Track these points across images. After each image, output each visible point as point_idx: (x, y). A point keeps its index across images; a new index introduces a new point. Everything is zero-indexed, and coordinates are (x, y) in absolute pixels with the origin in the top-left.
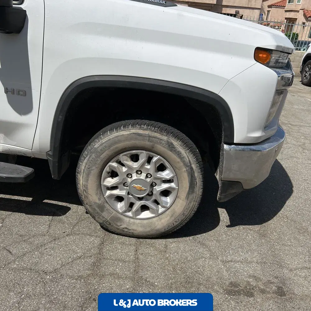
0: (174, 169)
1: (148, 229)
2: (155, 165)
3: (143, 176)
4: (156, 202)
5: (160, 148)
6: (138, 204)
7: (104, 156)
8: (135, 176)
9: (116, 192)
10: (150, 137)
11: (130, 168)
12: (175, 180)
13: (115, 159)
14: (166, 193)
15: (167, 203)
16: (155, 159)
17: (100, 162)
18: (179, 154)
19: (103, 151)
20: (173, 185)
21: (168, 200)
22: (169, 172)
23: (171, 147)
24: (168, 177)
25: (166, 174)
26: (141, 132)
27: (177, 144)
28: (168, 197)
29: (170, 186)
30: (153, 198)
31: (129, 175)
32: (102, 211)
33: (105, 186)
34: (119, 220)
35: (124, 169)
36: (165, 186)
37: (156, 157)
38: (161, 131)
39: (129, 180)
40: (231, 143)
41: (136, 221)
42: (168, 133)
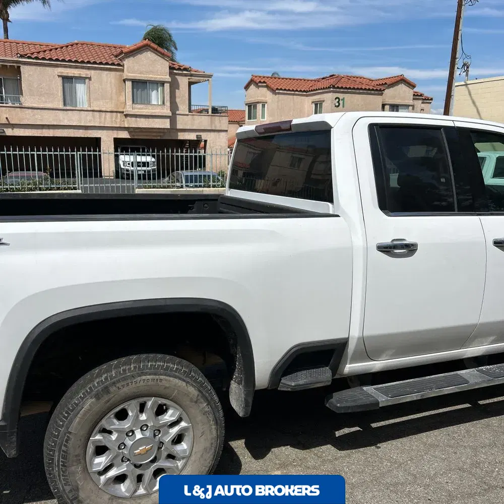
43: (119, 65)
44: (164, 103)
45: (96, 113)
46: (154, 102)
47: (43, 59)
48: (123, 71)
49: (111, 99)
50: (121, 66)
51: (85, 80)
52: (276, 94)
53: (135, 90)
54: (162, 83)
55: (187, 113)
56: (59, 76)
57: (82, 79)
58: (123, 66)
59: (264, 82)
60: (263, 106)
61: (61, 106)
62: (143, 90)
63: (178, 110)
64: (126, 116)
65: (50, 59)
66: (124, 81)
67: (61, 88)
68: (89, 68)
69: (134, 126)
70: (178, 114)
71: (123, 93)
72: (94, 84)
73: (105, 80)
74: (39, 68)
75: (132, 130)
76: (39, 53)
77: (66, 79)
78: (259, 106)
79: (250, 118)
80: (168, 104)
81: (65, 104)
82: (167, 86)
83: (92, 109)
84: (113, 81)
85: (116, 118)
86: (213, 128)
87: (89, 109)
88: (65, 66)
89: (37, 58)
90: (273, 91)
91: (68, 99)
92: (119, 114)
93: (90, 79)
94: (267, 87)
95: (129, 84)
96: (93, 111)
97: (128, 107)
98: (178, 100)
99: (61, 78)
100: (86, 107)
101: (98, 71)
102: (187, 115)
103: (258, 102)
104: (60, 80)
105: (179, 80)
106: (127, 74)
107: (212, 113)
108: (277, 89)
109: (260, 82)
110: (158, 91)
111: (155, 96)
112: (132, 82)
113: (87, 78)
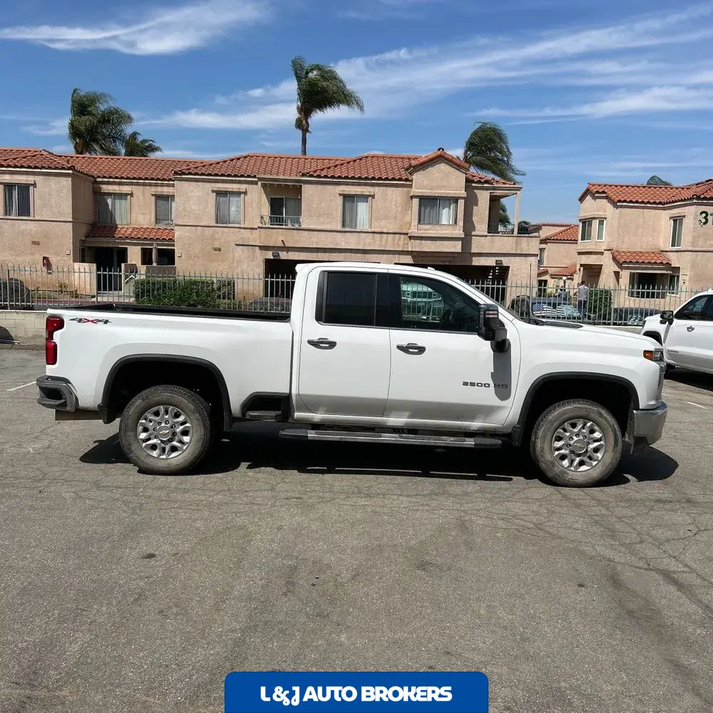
0: (602, 430)
1: (587, 479)
3: (581, 437)
4: (590, 458)
5: (593, 416)
6: (578, 460)
7: (556, 424)
8: (575, 439)
9: (562, 451)
10: (586, 409)
11: (571, 432)
13: (562, 427)
14: (596, 450)
17: (552, 429)
18: (606, 419)
19: (555, 421)
21: (599, 455)
22: (598, 433)
23: (601, 415)
24: (599, 437)
25: (597, 435)
26: (580, 406)
27: (603, 412)
29: (600, 443)
30: (588, 454)
31: (571, 438)
32: (554, 467)
33: (554, 447)
34: (565, 473)
35: (568, 434)
36: (596, 444)
38: (592, 405)
39: (572, 442)
40: (638, 409)
41: (578, 473)
42: (597, 406)
43: (407, 180)
44: (456, 223)
45: (376, 235)
46: (444, 221)
47: (326, 176)
48: (411, 186)
49: (395, 218)
50: (410, 181)
51: (367, 198)
52: (617, 207)
53: (423, 209)
54: (456, 200)
55: (486, 233)
56: (340, 195)
57: (365, 198)
58: (411, 181)
59: (604, 192)
60: (601, 223)
61: (339, 228)
62: (432, 207)
63: (475, 231)
64: (411, 238)
65: (333, 177)
66: (412, 197)
67: (340, 208)
68: (373, 185)
69: (417, 250)
70: (474, 236)
71: (409, 212)
72: (378, 202)
73: (390, 198)
74: (320, 186)
75: (414, 254)
76: (322, 170)
77: (347, 198)
78: (595, 224)
79: (583, 238)
80: (461, 223)
81: (344, 225)
82: (461, 203)
83: (373, 230)
84: (399, 198)
85: (399, 239)
86: (519, 252)
87: (370, 230)
88: (347, 184)
89: (319, 176)
90: (615, 204)
91: (348, 220)
92: (402, 236)
93: (373, 197)
94: (607, 198)
95: (416, 201)
96: (374, 233)
97: (412, 228)
98: (475, 219)
99: (342, 197)
100: (366, 228)
101: (382, 188)
102: (486, 236)
103: (594, 218)
104: (340, 199)
105: (478, 195)
106: (415, 191)
107: (518, 233)
108: (619, 201)
109: (598, 192)
110: (450, 208)
111: (446, 215)
112: (420, 199)
113: (370, 196)
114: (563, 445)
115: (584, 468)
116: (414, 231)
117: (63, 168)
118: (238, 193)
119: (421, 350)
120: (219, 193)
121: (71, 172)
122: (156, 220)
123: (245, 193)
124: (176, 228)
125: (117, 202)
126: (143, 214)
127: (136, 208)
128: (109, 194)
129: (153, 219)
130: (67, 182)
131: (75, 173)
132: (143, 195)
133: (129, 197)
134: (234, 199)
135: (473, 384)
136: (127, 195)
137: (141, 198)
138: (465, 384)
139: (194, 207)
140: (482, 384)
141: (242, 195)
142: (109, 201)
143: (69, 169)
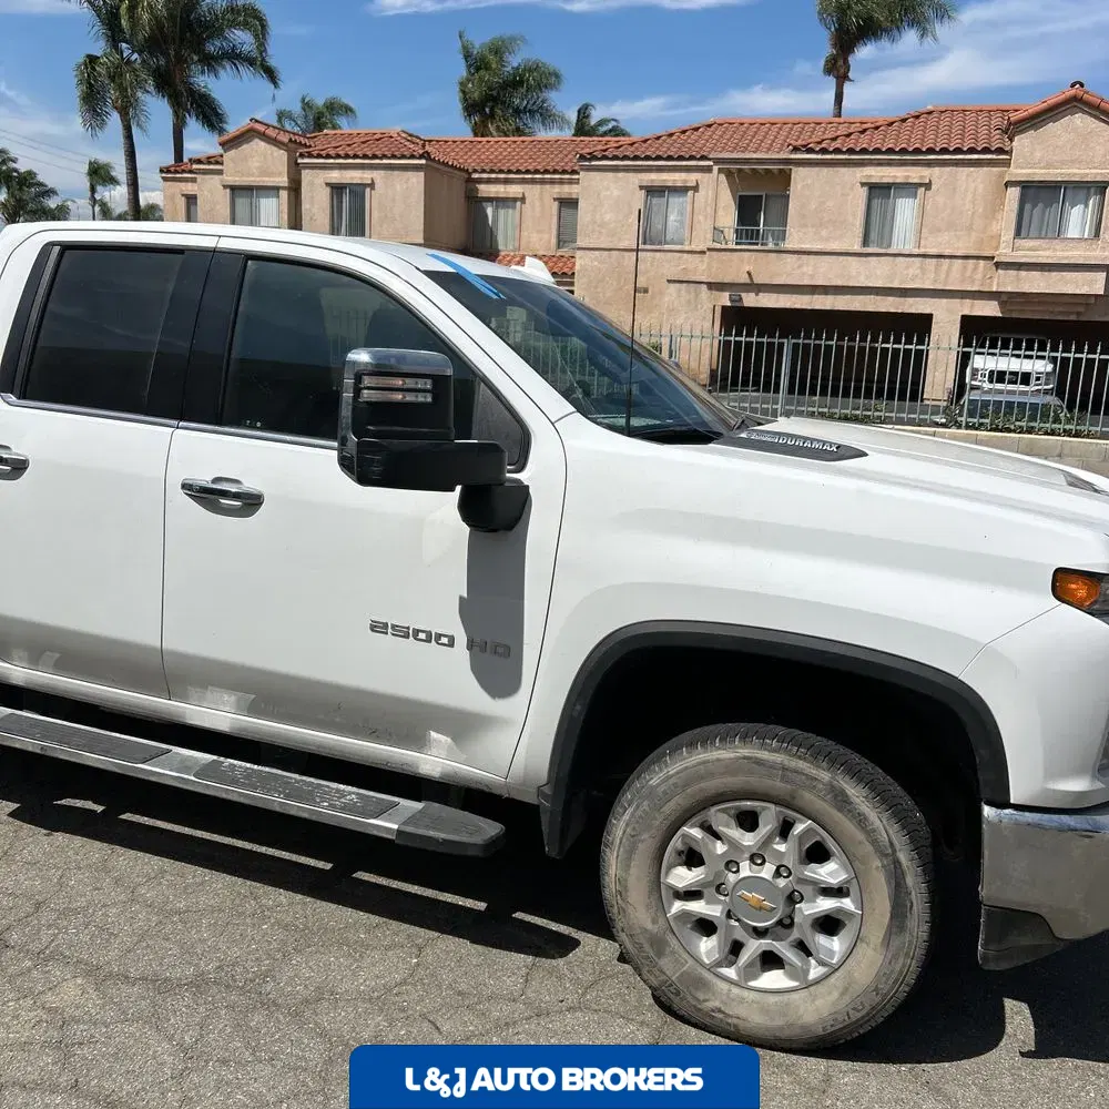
0: (851, 860)
1: (779, 1022)
2: (800, 845)
3: (767, 871)
4: (803, 948)
5: (809, 798)
6: (754, 947)
7: (672, 807)
8: (746, 870)
9: (698, 907)
10: (784, 769)
11: (734, 845)
12: (854, 889)
13: (698, 818)
14: (829, 924)
15: (831, 953)
16: (799, 828)
17: (659, 822)
18: (861, 820)
19: (668, 797)
20: (847, 903)
21: (835, 945)
22: (836, 866)
23: (842, 801)
24: (834, 881)
25: (830, 872)
26: (764, 755)
27: (856, 793)
28: (835, 938)
29: (839, 904)
30: (795, 934)
31: (731, 864)
32: (660, 954)
33: (670, 887)
34: (701, 983)
35: (720, 848)
36: (826, 904)
37: (802, 822)
38: (815, 755)
39: (732, 878)
40: (1003, 803)
41: (746, 993)
42: (833, 762)
43: (1000, 151)
44: (1099, 233)
45: (928, 260)
46: (1072, 231)
47: (837, 151)
48: (1007, 163)
49: (970, 228)
50: (1006, 152)
51: (917, 189)
53: (1028, 207)
56: (863, 184)
57: (909, 188)
58: (1009, 153)
61: (857, 248)
62: (1048, 205)
64: (998, 265)
65: (851, 151)
66: (1008, 184)
67: (862, 208)
68: (929, 164)
69: (1009, 289)
71: (998, 215)
72: (936, 197)
73: (972, 183)
74: (825, 170)
75: (1004, 298)
76: (834, 139)
77: (877, 190)
80: (1107, 235)
81: (865, 242)
83: (922, 251)
84: (981, 186)
85: (975, 269)
87: (916, 251)
88: (880, 163)
89: (823, 151)
91: (875, 231)
92: (982, 262)
93: (928, 186)
95: (1014, 192)
96: (924, 256)
97: (1002, 245)
99: (866, 188)
100: (910, 248)
101: (948, 169)
104: (864, 192)
106: (1018, 171)
110: (1086, 206)
111: (1077, 218)
112: (1023, 188)
113: (921, 185)
114: (705, 884)
115: (774, 979)
116: (1005, 253)
117: (412, 157)
118: (683, 190)
119: (251, 503)
120: (652, 191)
121: (423, 161)
122: (559, 241)
123: (696, 189)
124: (579, 254)
125: (502, 212)
126: (539, 232)
127: (528, 223)
128: (490, 200)
129: (554, 241)
130: (417, 181)
131: (430, 163)
132: (541, 199)
133: (518, 203)
134: (675, 201)
135: (403, 632)
136: (515, 200)
137: (537, 204)
138: (378, 627)
139: (608, 217)
140: (429, 634)
141: (690, 193)
142: (489, 211)
143: (421, 157)
